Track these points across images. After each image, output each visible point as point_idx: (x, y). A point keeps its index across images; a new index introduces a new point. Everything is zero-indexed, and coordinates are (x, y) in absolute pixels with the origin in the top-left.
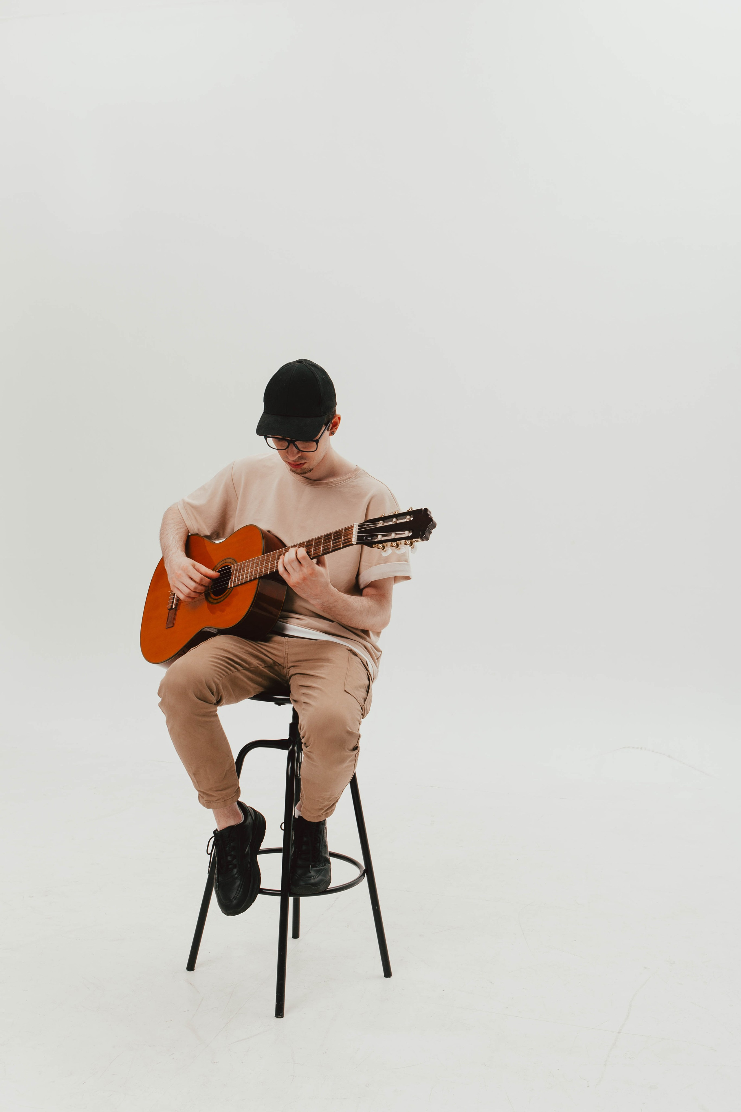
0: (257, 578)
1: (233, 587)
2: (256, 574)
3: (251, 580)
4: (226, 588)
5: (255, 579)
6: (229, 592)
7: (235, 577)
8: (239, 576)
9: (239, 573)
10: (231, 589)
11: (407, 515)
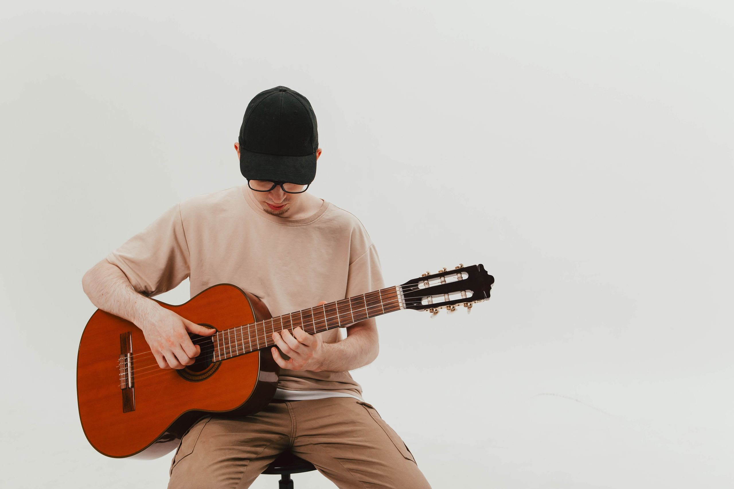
0: (257, 350)
1: (221, 360)
2: (254, 345)
3: (248, 352)
4: (212, 362)
5: (255, 350)
6: (216, 366)
7: (222, 350)
8: (228, 348)
9: (227, 343)
10: (218, 363)
11: (459, 273)
